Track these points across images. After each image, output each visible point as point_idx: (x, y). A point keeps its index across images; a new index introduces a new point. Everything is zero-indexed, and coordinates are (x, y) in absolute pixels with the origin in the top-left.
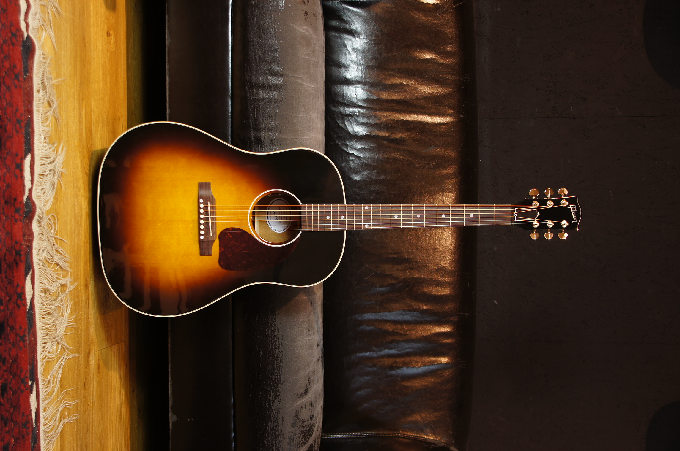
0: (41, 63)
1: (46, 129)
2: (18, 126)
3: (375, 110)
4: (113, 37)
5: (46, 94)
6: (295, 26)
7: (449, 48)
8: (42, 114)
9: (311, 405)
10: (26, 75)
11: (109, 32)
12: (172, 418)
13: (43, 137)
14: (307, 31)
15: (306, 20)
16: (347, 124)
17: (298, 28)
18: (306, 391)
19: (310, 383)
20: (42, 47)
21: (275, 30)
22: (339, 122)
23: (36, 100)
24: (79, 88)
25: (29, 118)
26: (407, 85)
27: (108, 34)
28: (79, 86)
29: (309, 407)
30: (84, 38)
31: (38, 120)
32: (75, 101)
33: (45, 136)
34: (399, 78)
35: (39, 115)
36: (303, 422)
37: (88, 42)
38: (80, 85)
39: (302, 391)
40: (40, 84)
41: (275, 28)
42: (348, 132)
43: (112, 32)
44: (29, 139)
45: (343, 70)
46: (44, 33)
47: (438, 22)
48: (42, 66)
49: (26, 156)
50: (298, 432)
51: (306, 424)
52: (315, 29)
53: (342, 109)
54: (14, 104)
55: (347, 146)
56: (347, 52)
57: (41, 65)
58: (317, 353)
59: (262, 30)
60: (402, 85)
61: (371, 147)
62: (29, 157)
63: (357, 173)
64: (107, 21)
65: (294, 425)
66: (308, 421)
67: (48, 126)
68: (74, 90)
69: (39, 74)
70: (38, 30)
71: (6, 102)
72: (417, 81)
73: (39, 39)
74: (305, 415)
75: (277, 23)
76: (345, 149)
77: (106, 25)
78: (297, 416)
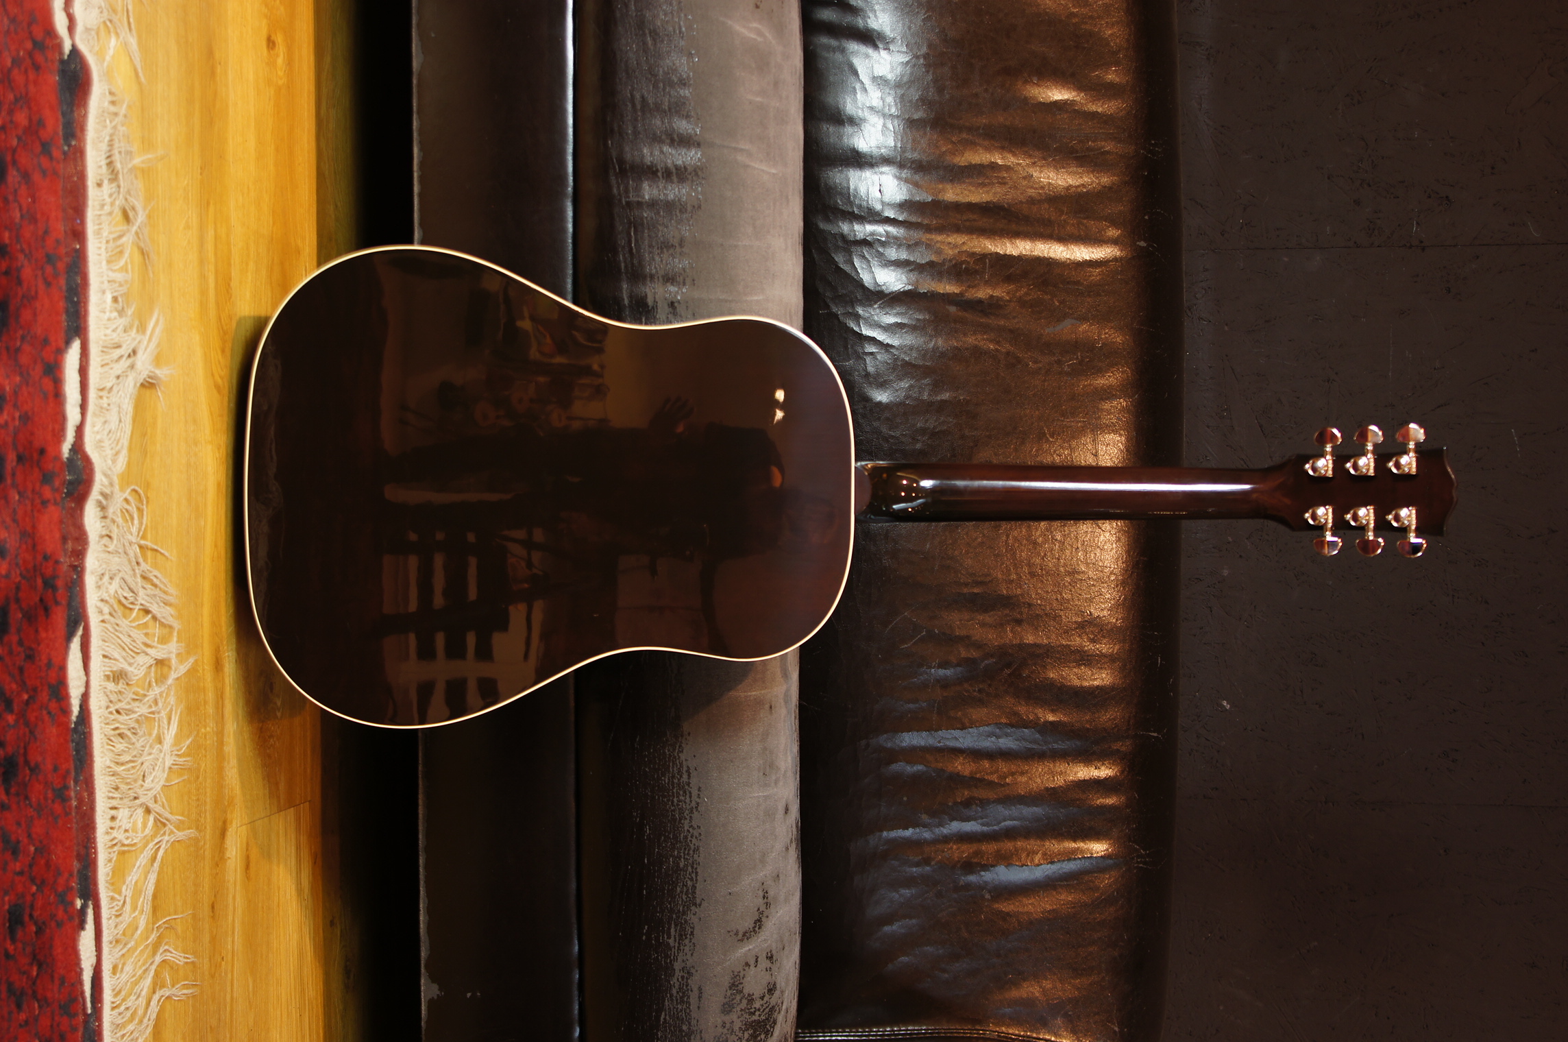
0: (106, 114)
1: (119, 276)
2: (49, 269)
3: (928, 229)
4: (281, 49)
5: (119, 192)
6: (730, 22)
7: (1112, 76)
8: (107, 242)
9: (770, 958)
10: (69, 146)
11: (272, 38)
12: (428, 990)
13: (109, 297)
14: (759, 33)
15: (757, 7)
16: (857, 263)
17: (738, 28)
18: (759, 923)
19: (768, 905)
20: (108, 75)
21: (680, 32)
22: (840, 259)
23: (93, 206)
24: (199, 177)
25: (76, 251)
26: (1007, 168)
27: (271, 43)
28: (199, 171)
29: (764, 963)
30: (210, 53)
31: (100, 255)
32: (188, 209)
33: (115, 294)
34: (987, 149)
35: (100, 242)
36: (751, 1000)
37: (220, 64)
38: (201, 168)
39: (748, 924)
40: (104, 167)
41: (680, 28)
42: (860, 284)
43: (279, 39)
44: (78, 303)
45: (848, 129)
46: (113, 42)
47: (1084, 11)
48: (108, 121)
49: (68, 343)
50: (738, 1025)
51: (757, 1005)
52: (780, 29)
53: (845, 227)
54: (39, 216)
55: (857, 317)
56: (858, 86)
57: (105, 121)
58: (786, 827)
59: (650, 33)
60: (993, 166)
61: (918, 320)
62: (76, 346)
63: (882, 385)
64: (266, 11)
65: (727, 1008)
66: (762, 998)
67: (124, 269)
68: (186, 182)
69: (101, 142)
70: (98, 34)
71: (21, 210)
72: (1030, 156)
73: (100, 55)
74: (754, 983)
75: (685, 16)
76: (852, 325)
77: (264, 22)
78: (736, 985)
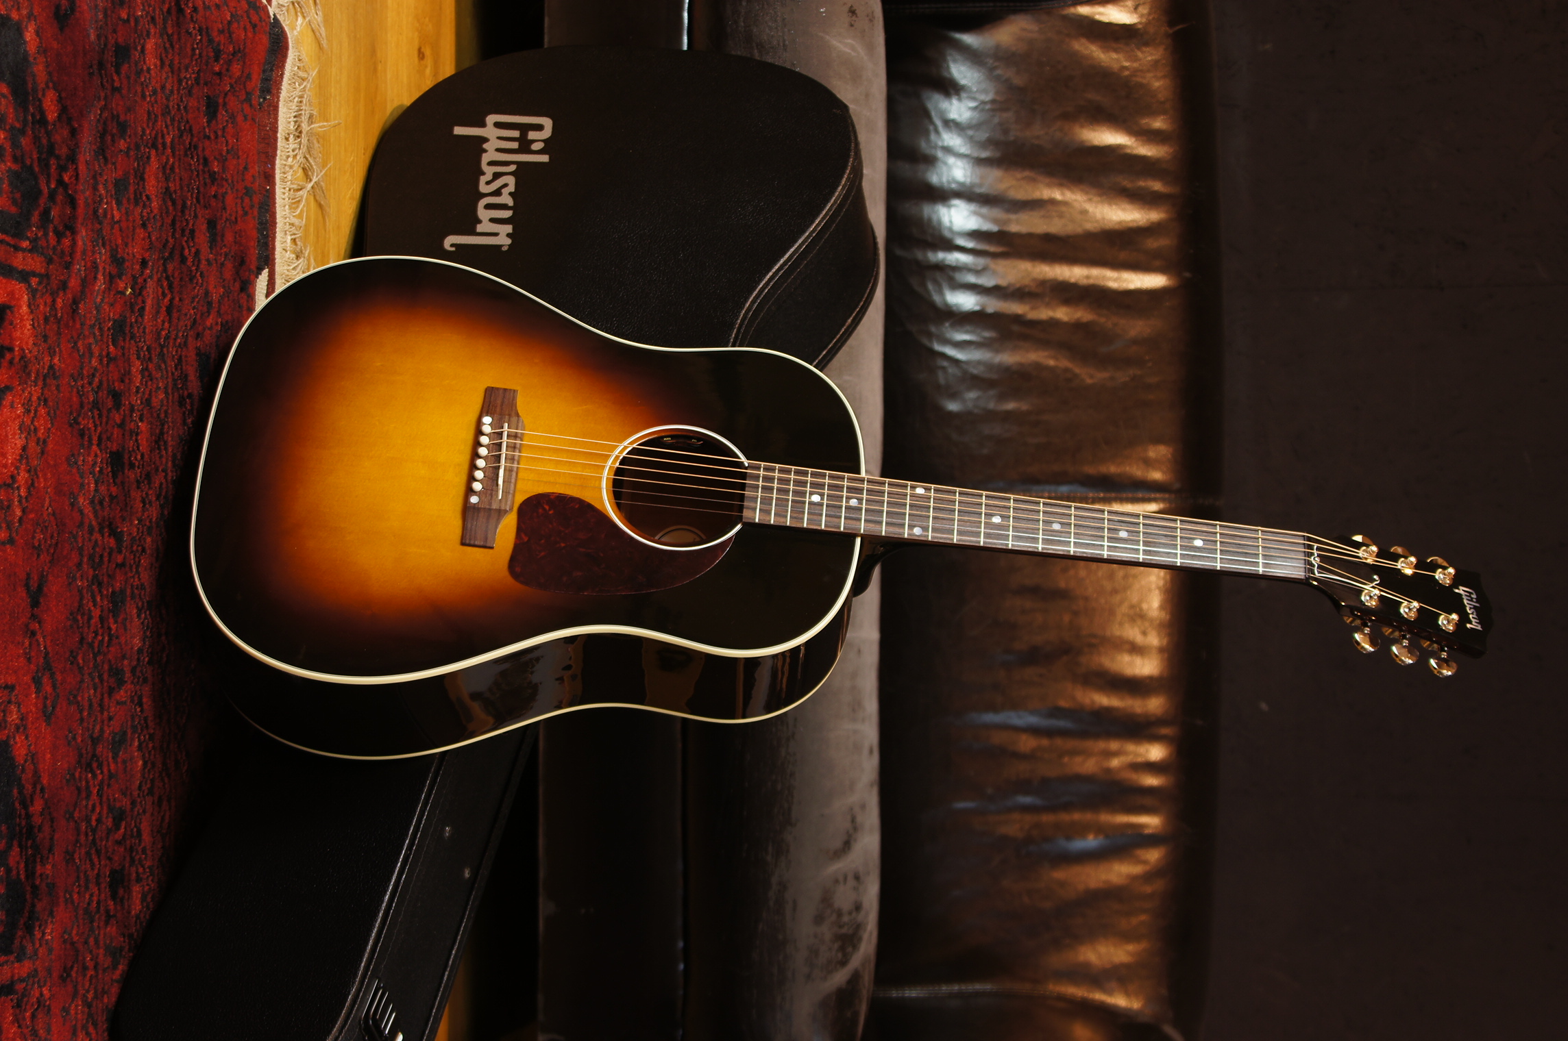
0: (296, 78)
1: (296, 221)
2: (247, 200)
3: (994, 256)
4: (429, 61)
5: (300, 148)
6: (827, 37)
7: (1158, 124)
8: (290, 190)
9: (857, 878)
10: (265, 99)
11: (422, 50)
12: (545, 907)
13: (289, 238)
14: (853, 48)
15: (852, 25)
16: (930, 286)
17: (835, 43)
18: (847, 845)
19: (855, 829)
20: (297, 42)
21: (784, 45)
22: (914, 282)
23: (281, 156)
24: (363, 156)
25: (267, 191)
26: (1065, 203)
27: (421, 55)
28: (363, 151)
29: (851, 882)
30: (373, 52)
31: (284, 199)
32: (354, 182)
33: (293, 237)
34: (1049, 185)
35: (284, 188)
36: (840, 914)
37: (381, 62)
38: (364, 149)
39: (837, 844)
40: (292, 123)
41: (784, 41)
42: (933, 305)
43: (428, 52)
44: (267, 237)
45: (922, 167)
46: (300, 20)
47: (1135, 65)
48: (297, 84)
49: (259, 271)
50: (828, 936)
51: (846, 919)
52: (870, 48)
53: (919, 255)
54: (240, 153)
55: (930, 335)
56: (931, 128)
57: (295, 83)
58: (868, 767)
59: (757, 46)
60: (1052, 202)
61: (985, 338)
62: (265, 273)
63: (954, 396)
64: (418, 25)
65: (819, 919)
66: (850, 913)
67: (300, 216)
68: (352, 158)
69: (291, 101)
70: (288, 11)
71: (227, 145)
72: (1087, 193)
73: (293, 28)
74: (843, 898)
75: (789, 31)
76: (925, 341)
77: (416, 34)
78: (826, 900)
